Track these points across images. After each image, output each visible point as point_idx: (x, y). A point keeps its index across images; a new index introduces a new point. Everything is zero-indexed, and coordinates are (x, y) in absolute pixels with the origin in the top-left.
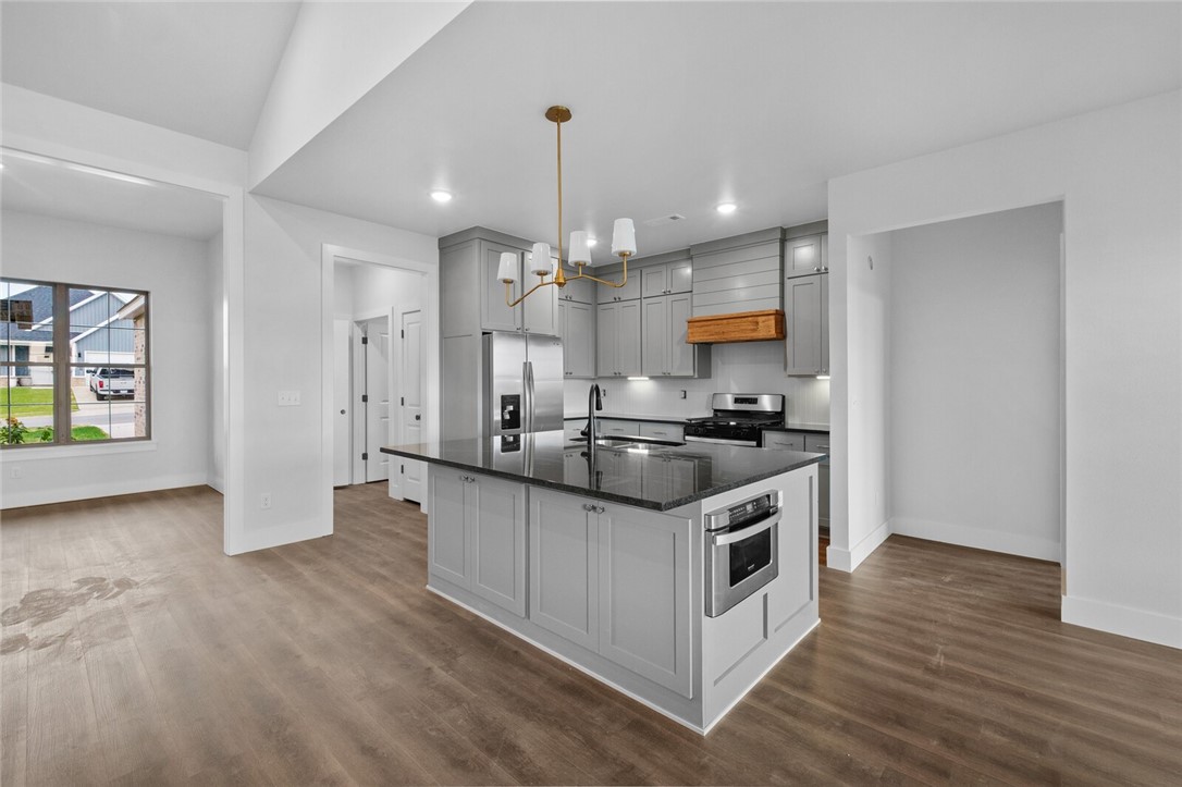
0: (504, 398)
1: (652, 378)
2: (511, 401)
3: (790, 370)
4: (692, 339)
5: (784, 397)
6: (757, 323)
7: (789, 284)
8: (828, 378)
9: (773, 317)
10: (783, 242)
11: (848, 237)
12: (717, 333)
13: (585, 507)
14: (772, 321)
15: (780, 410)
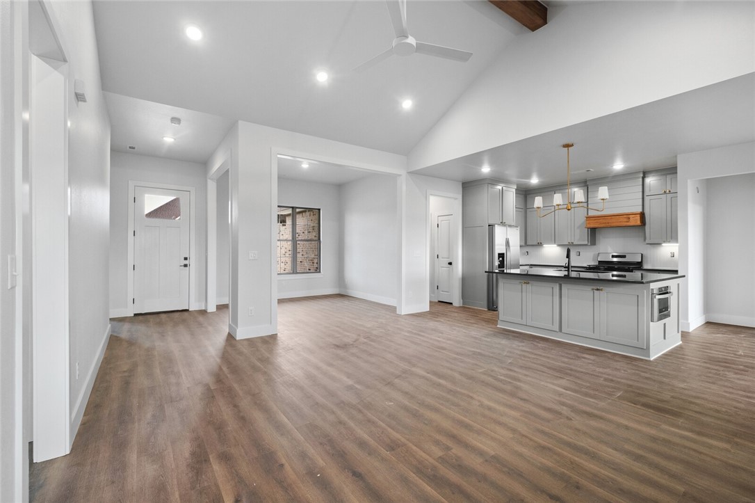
0: (499, 254)
1: (559, 245)
2: (501, 255)
3: (647, 241)
4: (588, 226)
5: (642, 255)
6: (629, 218)
7: (647, 199)
8: (678, 244)
9: (639, 215)
10: (643, 178)
11: (689, 181)
12: (604, 223)
13: (593, 289)
14: (638, 217)
15: (640, 261)
